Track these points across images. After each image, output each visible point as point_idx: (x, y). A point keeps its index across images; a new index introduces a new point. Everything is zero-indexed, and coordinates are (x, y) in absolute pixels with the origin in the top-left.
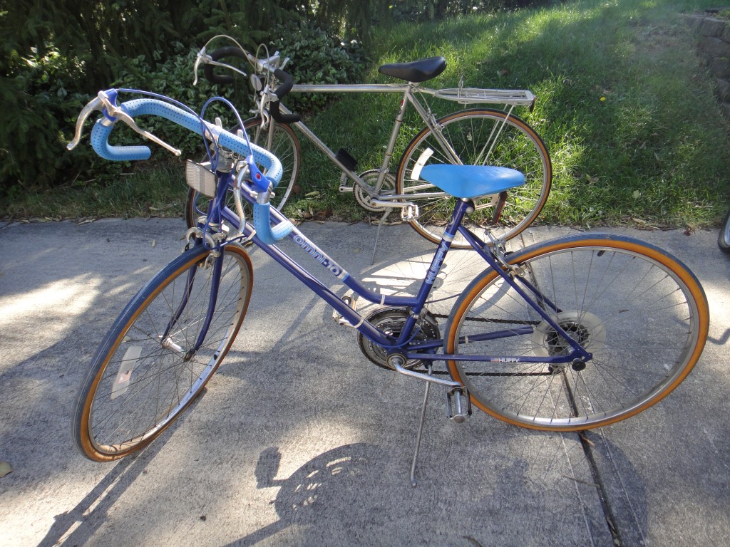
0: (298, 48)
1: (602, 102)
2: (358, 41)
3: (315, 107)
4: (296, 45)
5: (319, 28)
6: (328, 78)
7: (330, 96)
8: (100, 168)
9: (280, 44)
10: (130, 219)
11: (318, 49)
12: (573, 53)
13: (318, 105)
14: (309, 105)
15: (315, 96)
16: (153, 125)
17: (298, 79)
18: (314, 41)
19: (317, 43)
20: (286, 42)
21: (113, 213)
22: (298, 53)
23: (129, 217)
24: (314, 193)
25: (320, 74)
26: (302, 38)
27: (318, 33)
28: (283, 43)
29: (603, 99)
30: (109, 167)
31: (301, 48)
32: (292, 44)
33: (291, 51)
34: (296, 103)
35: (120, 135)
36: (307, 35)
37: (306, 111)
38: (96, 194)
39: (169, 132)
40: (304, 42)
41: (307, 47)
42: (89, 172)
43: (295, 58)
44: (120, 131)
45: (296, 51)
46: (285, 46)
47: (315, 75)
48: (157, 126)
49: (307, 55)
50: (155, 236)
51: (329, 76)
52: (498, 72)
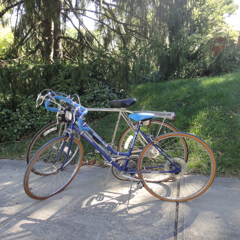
0: (96, 93)
1: (231, 119)
2: (124, 90)
3: (100, 117)
4: (95, 91)
5: (106, 85)
6: (106, 105)
7: (107, 113)
8: (7, 139)
9: (88, 91)
10: (13, 160)
11: (104, 93)
12: (220, 96)
13: (101, 116)
14: (98, 116)
15: (99, 112)
16: (31, 122)
17: (93, 105)
18: (102, 90)
19: (104, 91)
20: (91, 90)
21: (7, 157)
22: (95, 95)
23: (12, 159)
24: (91, 153)
25: (103, 103)
26: (98, 89)
27: (106, 87)
28: (89, 91)
29: (231, 117)
30: (10, 138)
31: (97, 93)
32: (94, 91)
33: (93, 94)
34: (91, 115)
35: (17, 126)
36: (101, 87)
37: (96, 118)
38: (3, 149)
39: (36, 125)
40: (99, 90)
41: (100, 92)
42: (2, 140)
43: (94, 97)
44: (18, 124)
45: (94, 94)
46: (90, 92)
47: (100, 104)
48: (32, 123)
49: (99, 96)
50: (19, 167)
51: (107, 104)
52: (183, 104)
